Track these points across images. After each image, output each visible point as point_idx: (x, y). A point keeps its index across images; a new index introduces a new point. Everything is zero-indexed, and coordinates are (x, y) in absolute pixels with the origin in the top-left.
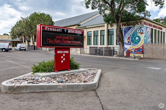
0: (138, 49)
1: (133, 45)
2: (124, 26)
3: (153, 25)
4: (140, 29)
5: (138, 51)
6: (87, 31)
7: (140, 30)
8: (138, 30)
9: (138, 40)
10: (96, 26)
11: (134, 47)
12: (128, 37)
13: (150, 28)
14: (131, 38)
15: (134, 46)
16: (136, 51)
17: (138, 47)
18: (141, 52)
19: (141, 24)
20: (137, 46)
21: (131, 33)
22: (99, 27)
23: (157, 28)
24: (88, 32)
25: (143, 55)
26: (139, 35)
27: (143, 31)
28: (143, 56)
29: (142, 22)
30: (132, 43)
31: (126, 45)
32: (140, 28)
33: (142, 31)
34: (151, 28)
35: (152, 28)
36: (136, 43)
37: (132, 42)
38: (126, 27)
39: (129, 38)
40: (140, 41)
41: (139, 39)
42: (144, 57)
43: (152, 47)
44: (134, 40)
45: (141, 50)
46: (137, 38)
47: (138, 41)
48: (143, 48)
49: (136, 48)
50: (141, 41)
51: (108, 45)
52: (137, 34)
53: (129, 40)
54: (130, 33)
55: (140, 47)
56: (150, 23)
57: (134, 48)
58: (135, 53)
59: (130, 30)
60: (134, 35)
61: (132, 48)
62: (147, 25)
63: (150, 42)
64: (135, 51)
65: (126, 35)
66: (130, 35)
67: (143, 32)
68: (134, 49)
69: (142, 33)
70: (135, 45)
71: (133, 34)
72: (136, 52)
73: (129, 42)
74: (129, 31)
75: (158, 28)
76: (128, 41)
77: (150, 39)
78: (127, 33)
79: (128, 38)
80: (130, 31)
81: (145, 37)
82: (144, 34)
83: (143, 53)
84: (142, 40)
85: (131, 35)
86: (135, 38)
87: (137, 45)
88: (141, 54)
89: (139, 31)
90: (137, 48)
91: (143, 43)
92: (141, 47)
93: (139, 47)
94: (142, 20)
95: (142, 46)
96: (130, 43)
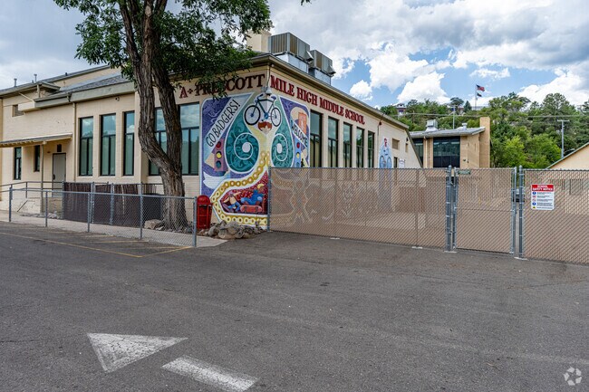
0: (250, 194)
1: (233, 176)
2: (205, 93)
3: (323, 98)
4: (255, 107)
5: (250, 201)
6: (79, 116)
7: (256, 114)
8: (251, 110)
9: (249, 153)
10: (105, 92)
11: (235, 184)
12: (218, 139)
13: (305, 108)
14: (227, 145)
15: (235, 180)
16: (242, 200)
17: (249, 186)
18: (260, 205)
19: (260, 85)
20: (247, 182)
21: (227, 125)
22: (117, 96)
23: (341, 114)
24: (81, 119)
25: (268, 218)
26: (254, 131)
27: (266, 114)
28: (268, 225)
29: (264, 75)
30: (230, 169)
31: (209, 174)
32: (259, 101)
33: (262, 114)
34: (312, 111)
35: (317, 108)
36: (244, 165)
37: (229, 163)
38: (210, 97)
39: (219, 145)
40: (256, 159)
41: (255, 150)
42: (272, 227)
43: (318, 184)
44: (236, 156)
45: (260, 198)
46: (246, 147)
47: (250, 160)
48: (266, 190)
49: (242, 187)
50: (259, 157)
51: (150, 174)
52: (246, 130)
53: (219, 155)
54: (223, 123)
55: (256, 186)
56: (308, 91)
57: (235, 188)
58: (239, 211)
59: (222, 113)
60: (238, 133)
61: (230, 188)
62: (290, 93)
63: (307, 165)
64: (240, 202)
65: (211, 131)
66: (222, 132)
67: (269, 121)
68: (234, 191)
69: (262, 125)
70: (239, 176)
71: (232, 129)
72: (242, 204)
73: (218, 162)
74: (220, 118)
75: (347, 116)
76: (216, 157)
77: (305, 155)
78: (214, 126)
79: (215, 144)
80: (225, 117)
81: (276, 140)
82: (275, 129)
83: (266, 211)
84: (263, 154)
85: (225, 134)
86: (240, 145)
87: (246, 178)
88: (261, 213)
89: (252, 115)
90: (245, 187)
91: (266, 169)
92: (259, 186)
93: (252, 185)
94: (265, 67)
95: (265, 180)
96: (222, 169)
